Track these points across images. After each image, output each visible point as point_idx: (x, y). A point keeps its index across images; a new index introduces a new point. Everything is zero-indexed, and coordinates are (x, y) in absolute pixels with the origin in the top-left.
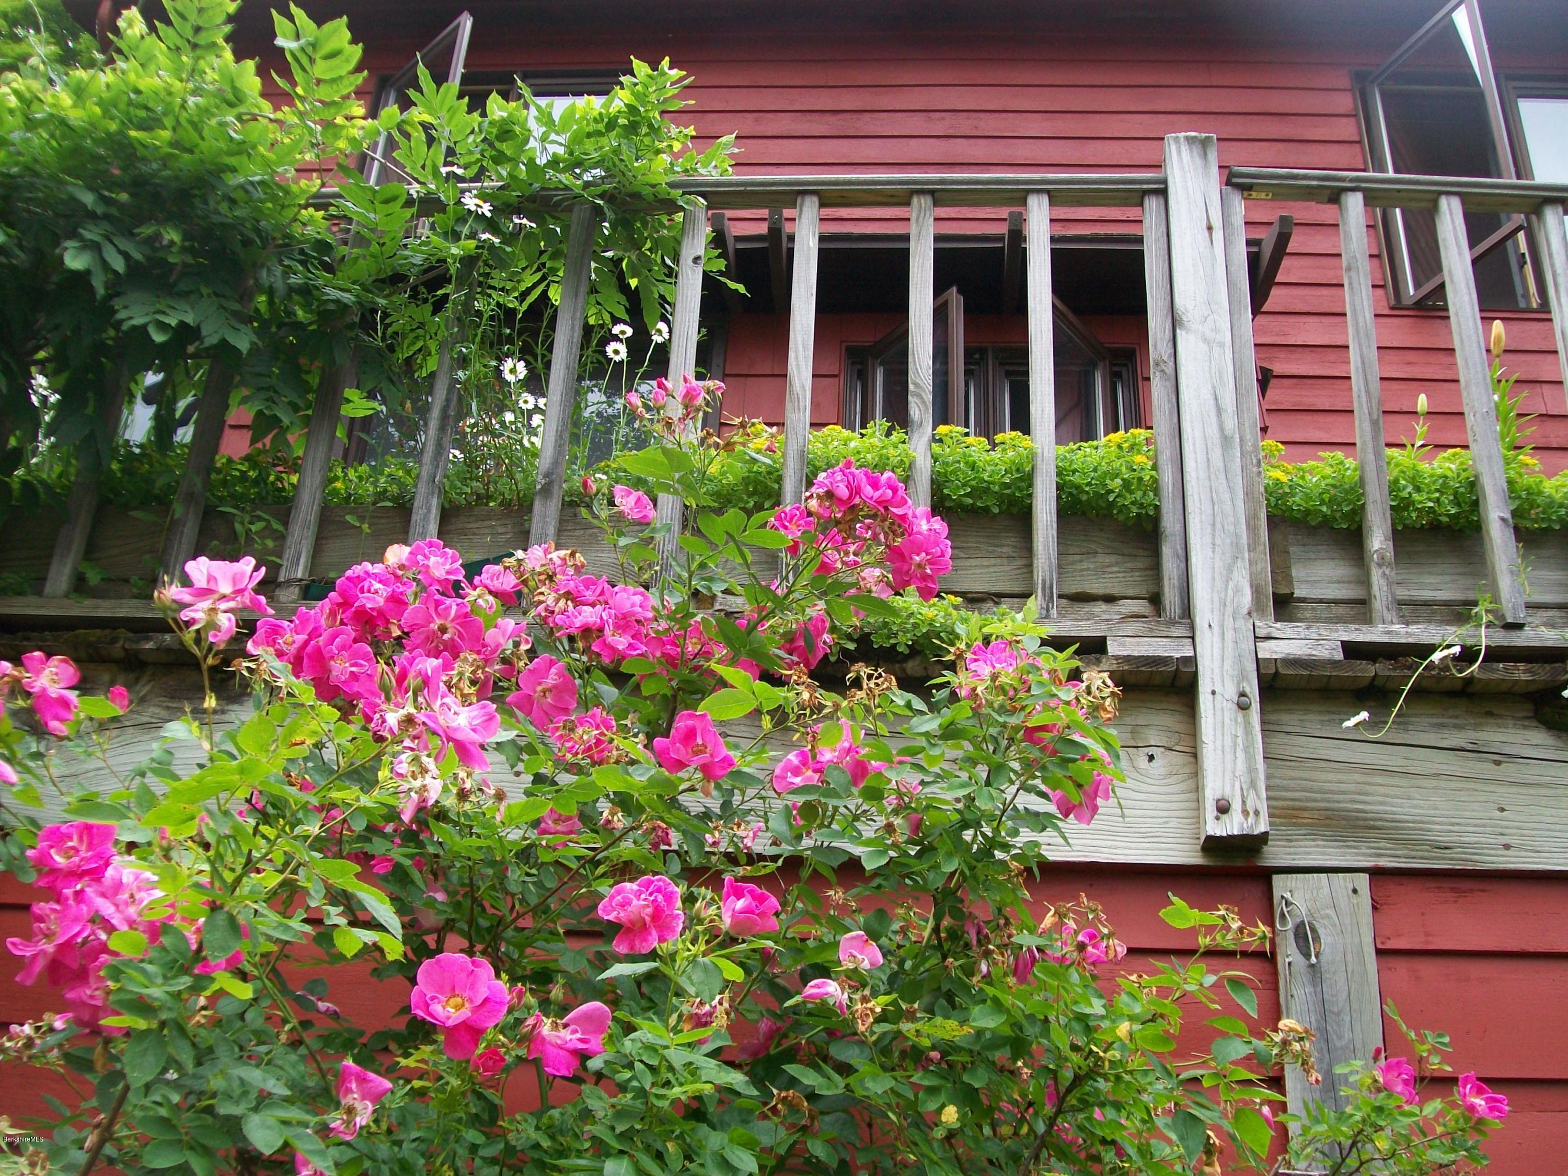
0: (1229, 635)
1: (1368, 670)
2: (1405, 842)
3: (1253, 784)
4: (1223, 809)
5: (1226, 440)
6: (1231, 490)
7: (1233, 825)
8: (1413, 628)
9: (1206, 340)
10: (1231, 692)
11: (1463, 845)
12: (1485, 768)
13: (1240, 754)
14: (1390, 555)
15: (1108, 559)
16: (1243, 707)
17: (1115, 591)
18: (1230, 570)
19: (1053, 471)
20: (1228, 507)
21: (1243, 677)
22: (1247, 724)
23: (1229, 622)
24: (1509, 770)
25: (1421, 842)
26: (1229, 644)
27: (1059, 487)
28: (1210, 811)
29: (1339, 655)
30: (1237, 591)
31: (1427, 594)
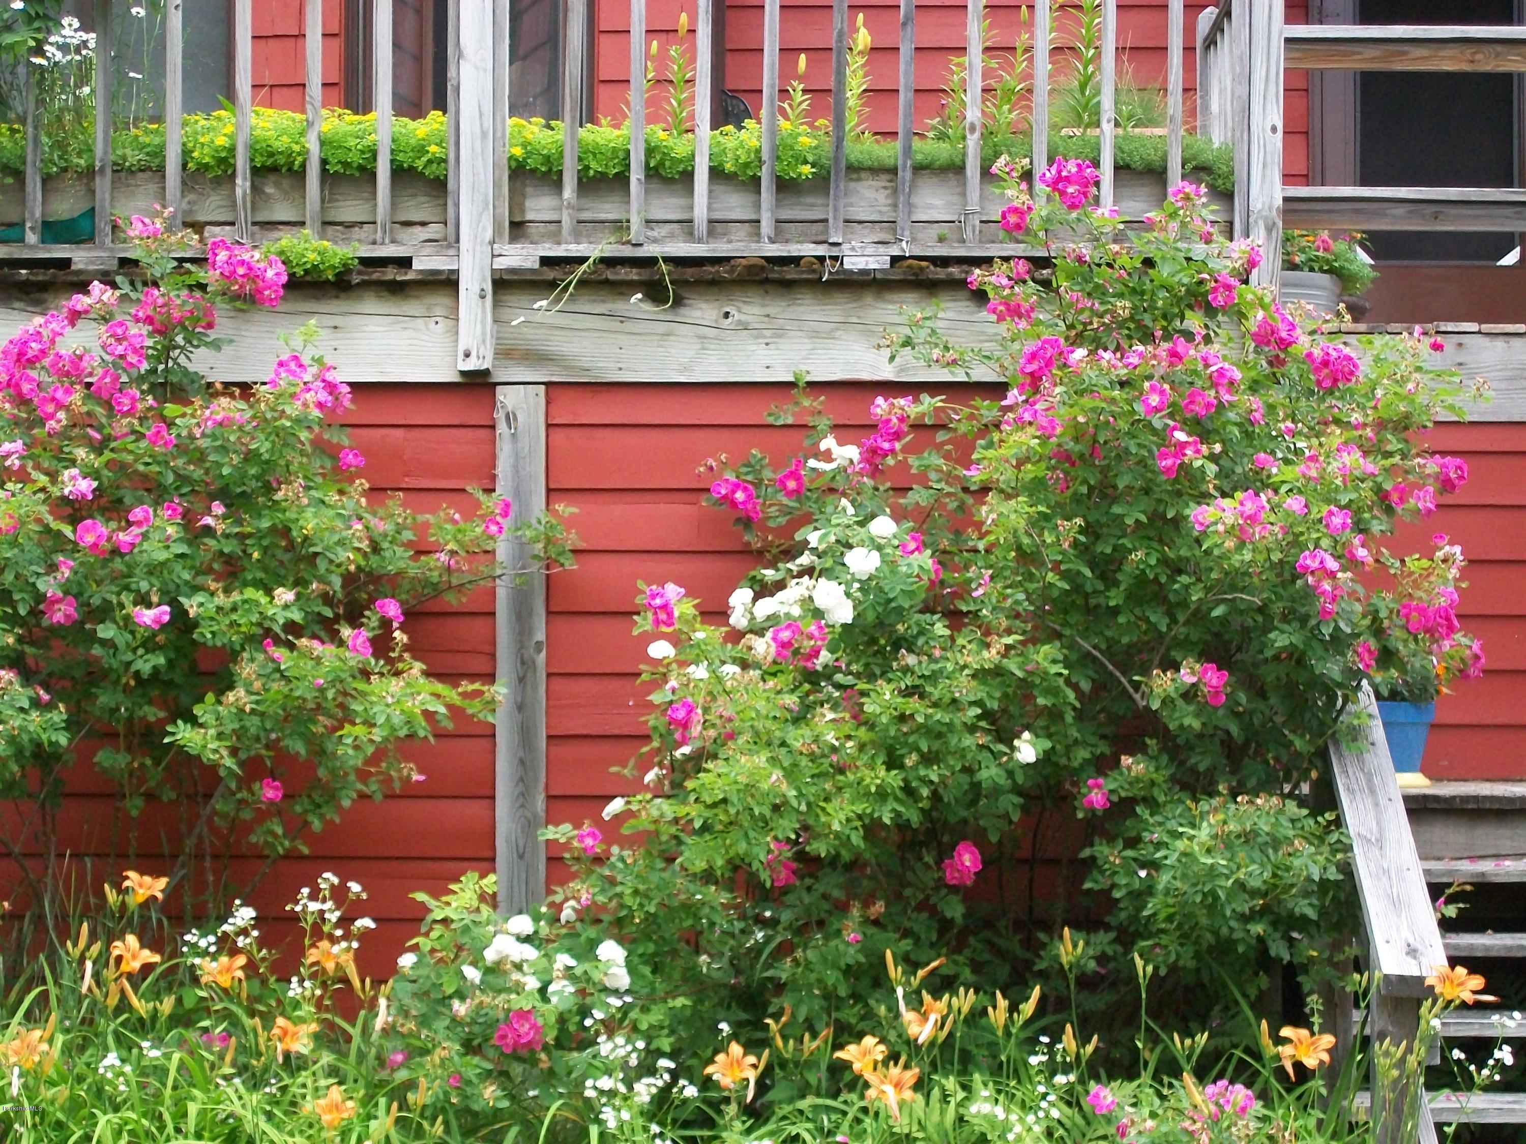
0: (478, 255)
1: (550, 274)
2: (566, 368)
3: (484, 341)
4: (467, 355)
5: (484, 134)
6: (485, 166)
7: (471, 365)
8: (581, 247)
9: (476, 68)
10: (477, 290)
11: (597, 368)
12: (615, 325)
13: (479, 326)
14: (574, 201)
15: (423, 199)
16: (483, 297)
17: (426, 219)
18: (480, 215)
19: (388, 152)
20: (482, 177)
21: (484, 280)
22: (484, 307)
23: (478, 248)
24: (628, 326)
25: (573, 367)
26: (477, 261)
27: (392, 161)
28: (461, 356)
29: (536, 266)
30: (484, 229)
31: (603, 216)
